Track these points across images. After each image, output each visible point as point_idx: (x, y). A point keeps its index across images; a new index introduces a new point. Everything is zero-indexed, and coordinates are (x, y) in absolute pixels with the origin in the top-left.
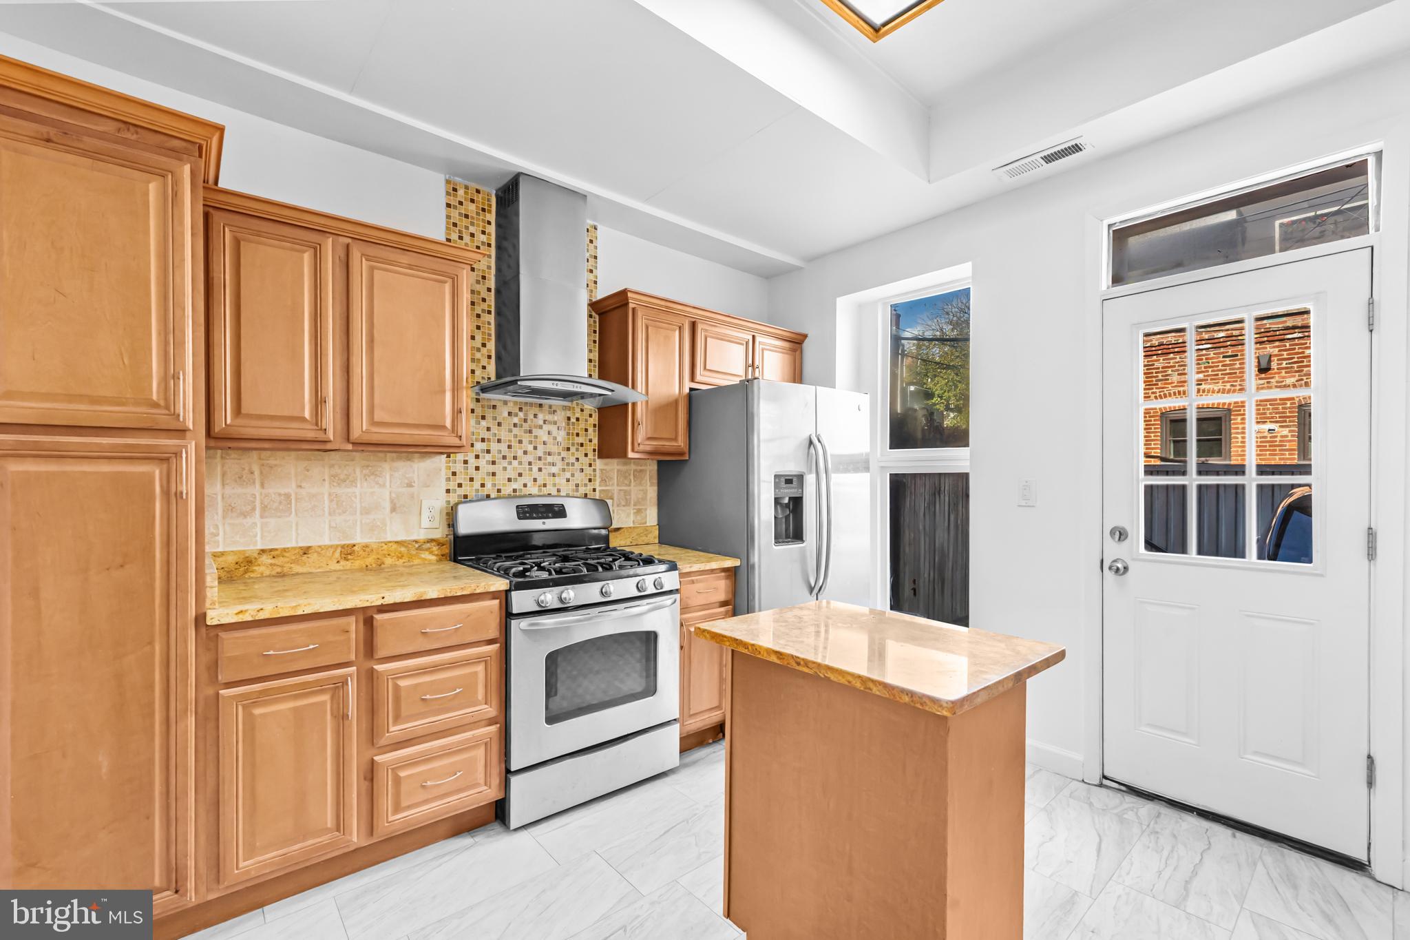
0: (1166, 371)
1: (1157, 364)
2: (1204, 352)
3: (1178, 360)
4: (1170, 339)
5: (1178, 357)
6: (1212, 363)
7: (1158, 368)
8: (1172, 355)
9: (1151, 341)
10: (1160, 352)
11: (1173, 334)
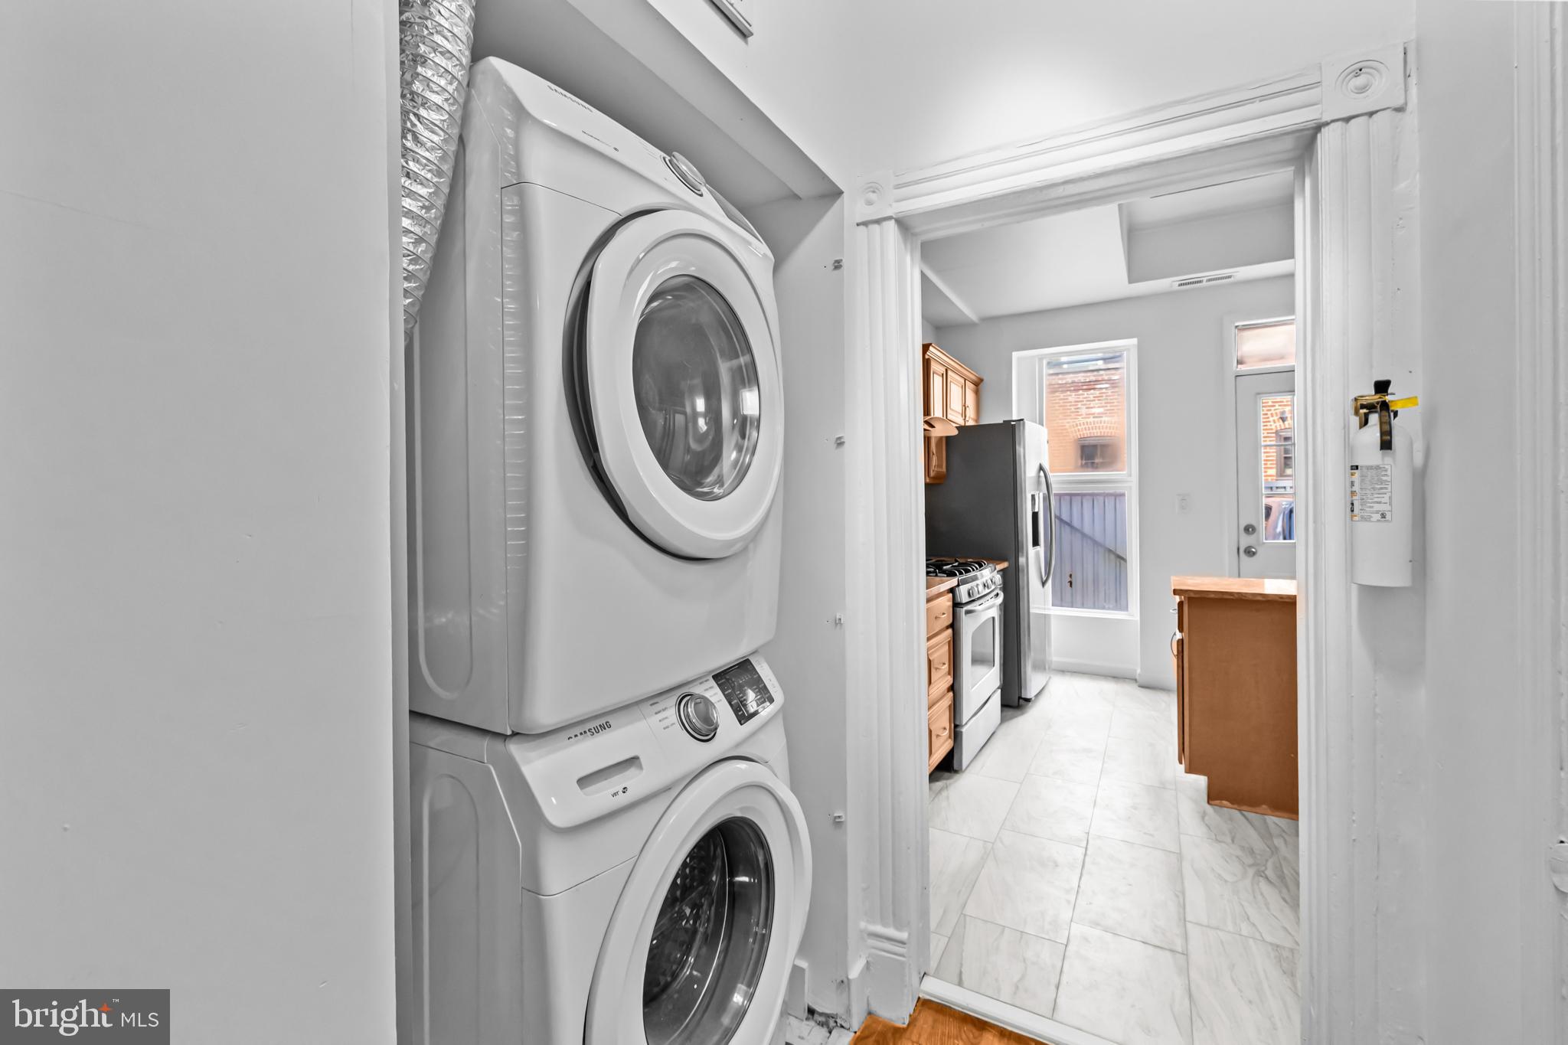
0: (1077, 405)
1: (1070, 399)
2: (1104, 391)
3: (1086, 396)
4: (1079, 378)
5: (1085, 393)
6: (1111, 399)
7: (1071, 402)
8: (1081, 392)
9: (1065, 379)
10: (1072, 388)
11: (1083, 374)
